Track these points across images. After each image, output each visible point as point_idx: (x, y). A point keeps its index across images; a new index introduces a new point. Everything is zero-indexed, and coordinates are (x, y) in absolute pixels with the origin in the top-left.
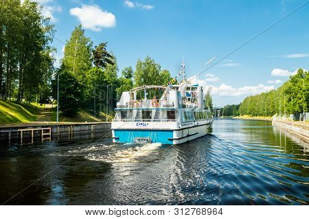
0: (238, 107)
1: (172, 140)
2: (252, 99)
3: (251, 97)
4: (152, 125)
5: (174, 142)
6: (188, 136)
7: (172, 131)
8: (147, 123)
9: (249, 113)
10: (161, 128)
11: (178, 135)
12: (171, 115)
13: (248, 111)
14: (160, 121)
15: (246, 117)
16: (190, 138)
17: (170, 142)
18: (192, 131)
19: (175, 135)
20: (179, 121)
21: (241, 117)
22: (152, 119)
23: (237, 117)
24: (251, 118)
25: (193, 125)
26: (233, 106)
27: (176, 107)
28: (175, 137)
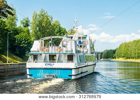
0: (114, 52)
1: (71, 76)
2: (126, 45)
3: (125, 43)
4: (56, 65)
5: (73, 78)
6: (82, 73)
7: (71, 69)
8: (53, 63)
9: (124, 57)
10: (63, 67)
11: (76, 73)
12: (70, 58)
13: (123, 55)
14: (62, 62)
15: (121, 59)
16: (83, 75)
17: (70, 78)
18: (84, 70)
19: (74, 72)
20: (76, 62)
21: (117, 59)
22: (57, 61)
23: (114, 60)
24: (125, 60)
25: (85, 65)
26: (111, 50)
27: (74, 52)
28: (73, 74)
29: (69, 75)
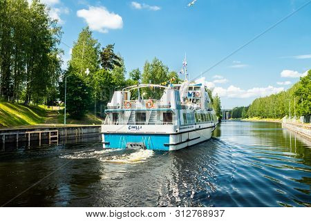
0: (247, 109)
1: (168, 145)
2: (262, 101)
3: (260, 99)
4: (145, 128)
5: (171, 148)
6: (188, 140)
7: (168, 135)
8: (140, 126)
9: (259, 116)
10: (155, 131)
11: (176, 140)
12: (168, 117)
13: (257, 113)
14: (154, 124)
15: (255, 119)
16: (190, 143)
17: (166, 148)
18: (193, 135)
19: (172, 140)
20: (176, 124)
21: (250, 119)
22: (147, 121)
23: (246, 119)
24: (261, 120)
25: (194, 128)
26: (242, 108)
27: (173, 107)
28: (171, 142)
29: (165, 145)
